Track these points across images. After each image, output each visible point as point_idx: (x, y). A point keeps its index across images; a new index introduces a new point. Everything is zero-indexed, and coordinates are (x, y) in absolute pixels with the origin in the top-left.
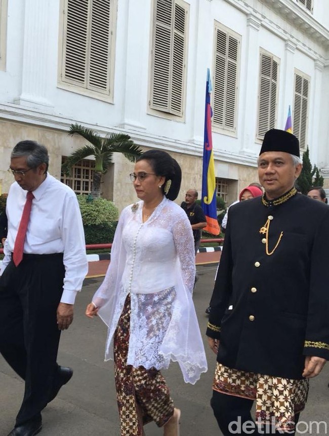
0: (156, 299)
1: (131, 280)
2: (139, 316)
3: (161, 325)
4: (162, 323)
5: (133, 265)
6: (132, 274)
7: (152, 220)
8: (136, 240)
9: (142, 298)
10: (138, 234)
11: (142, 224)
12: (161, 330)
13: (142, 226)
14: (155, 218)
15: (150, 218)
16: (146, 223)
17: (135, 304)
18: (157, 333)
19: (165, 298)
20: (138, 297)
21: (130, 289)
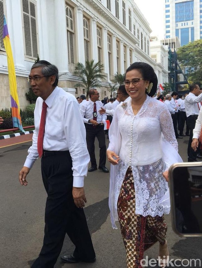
0: (151, 168)
1: (131, 157)
2: (140, 181)
3: (158, 187)
4: (158, 185)
5: (131, 146)
6: (131, 152)
7: (142, 113)
8: (132, 128)
9: (141, 168)
10: (133, 123)
11: (135, 116)
12: (158, 190)
13: (135, 117)
14: (144, 111)
15: (140, 111)
16: (138, 115)
17: (136, 173)
18: (156, 193)
19: (157, 167)
20: (137, 168)
21: (130, 163)
